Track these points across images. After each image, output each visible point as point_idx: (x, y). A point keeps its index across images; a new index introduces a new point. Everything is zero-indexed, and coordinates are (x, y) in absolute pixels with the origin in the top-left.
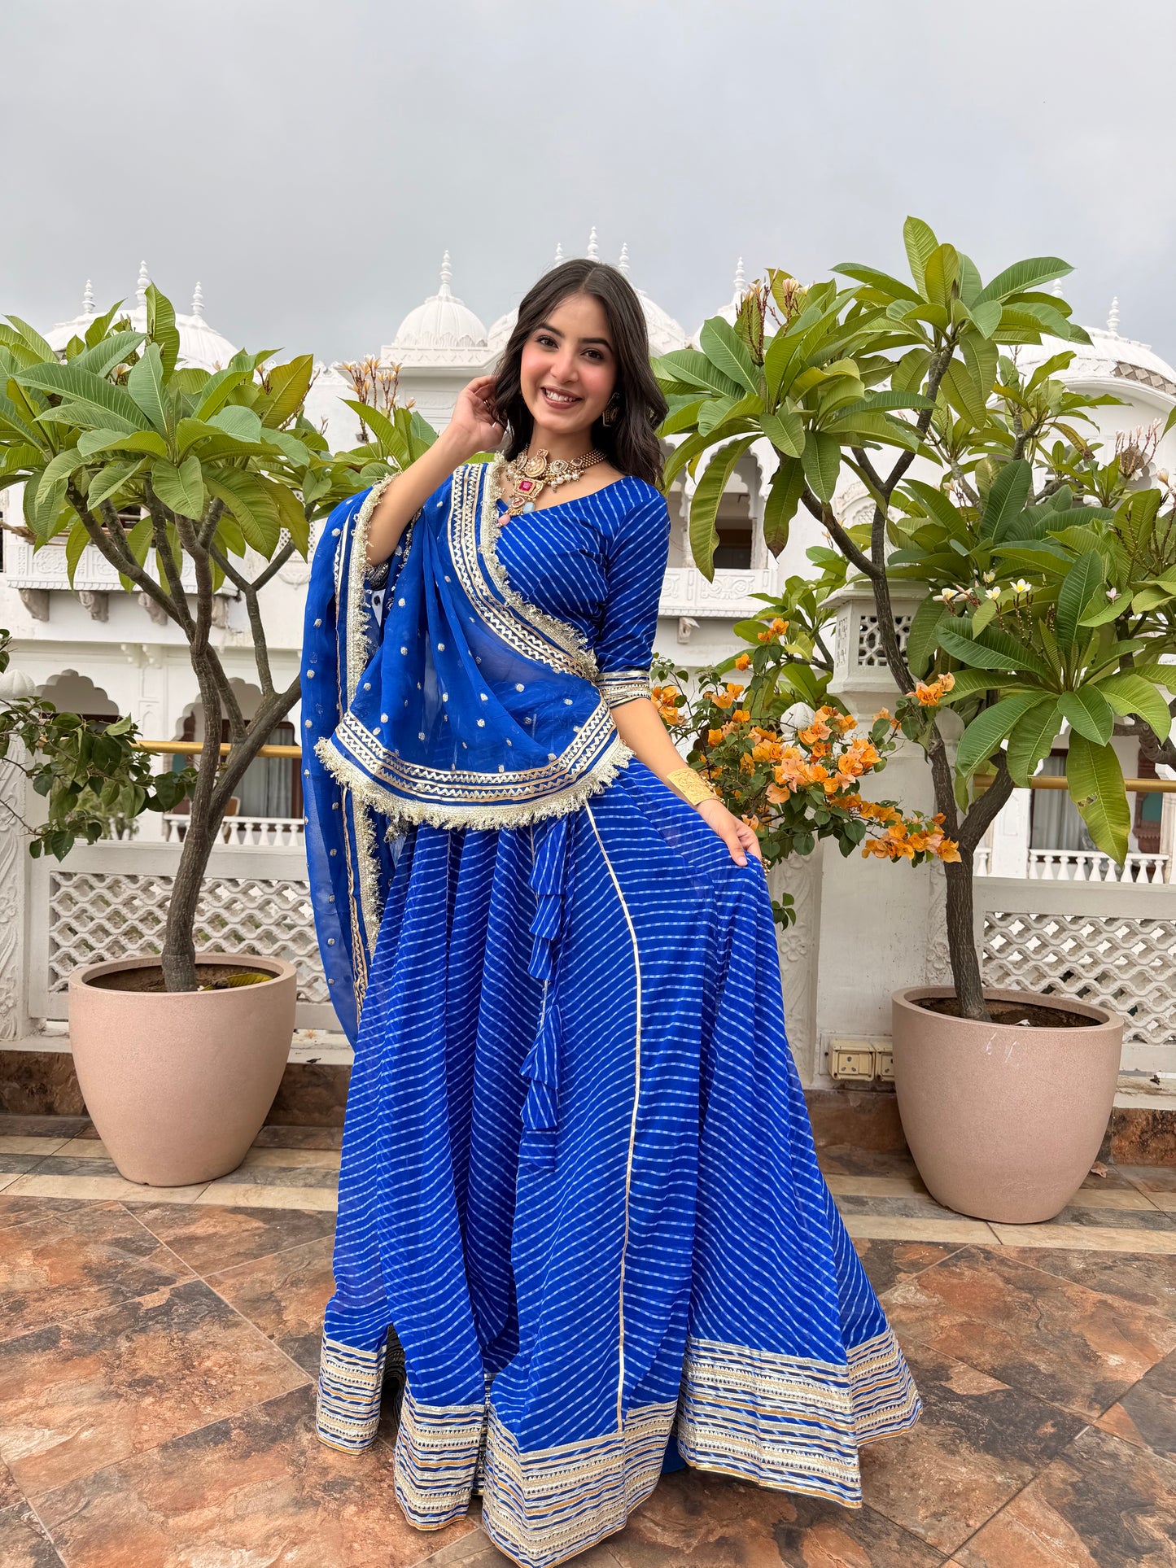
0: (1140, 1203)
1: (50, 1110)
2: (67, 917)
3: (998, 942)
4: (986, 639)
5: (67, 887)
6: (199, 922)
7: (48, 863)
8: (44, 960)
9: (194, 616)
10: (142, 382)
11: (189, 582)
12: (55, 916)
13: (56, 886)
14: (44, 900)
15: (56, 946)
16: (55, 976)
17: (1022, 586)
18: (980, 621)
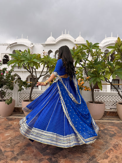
0: (108, 118)
1: (20, 112)
2: (21, 96)
3: (97, 97)
4: (92, 73)
5: (21, 94)
6: (32, 97)
7: (20, 92)
8: (19, 100)
9: (32, 73)
10: (28, 56)
11: (31, 70)
12: (20, 96)
13: (20, 94)
14: (19, 95)
15: (20, 99)
16: (20, 101)
17: (94, 69)
18: (91, 72)
